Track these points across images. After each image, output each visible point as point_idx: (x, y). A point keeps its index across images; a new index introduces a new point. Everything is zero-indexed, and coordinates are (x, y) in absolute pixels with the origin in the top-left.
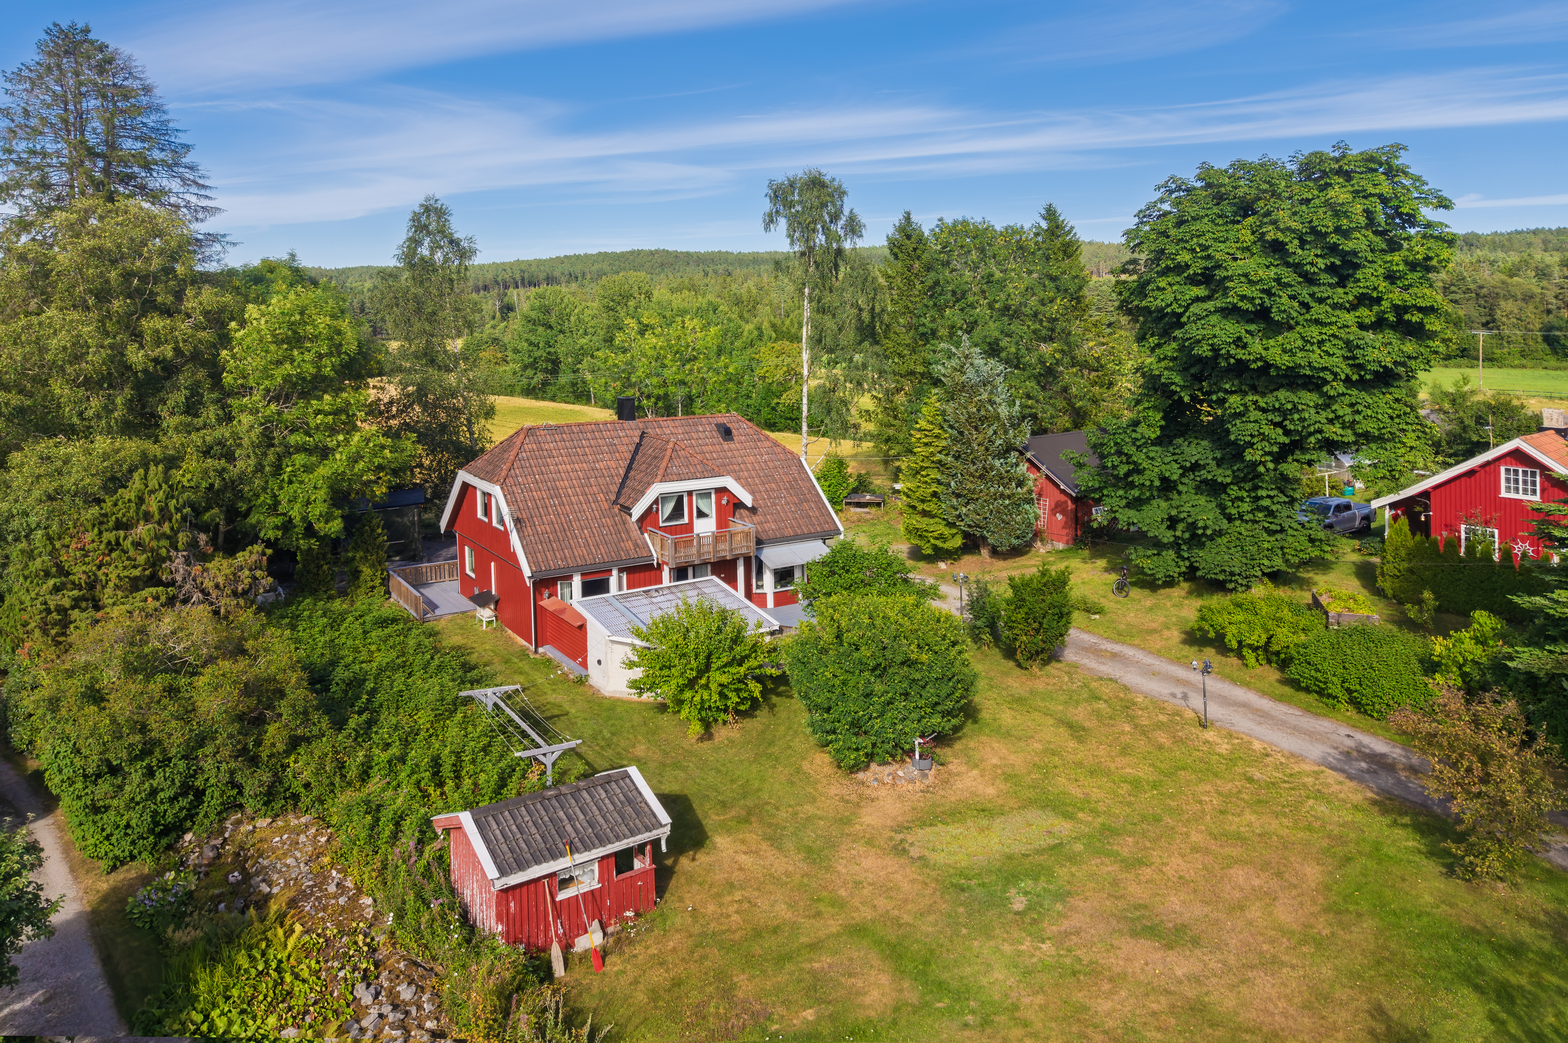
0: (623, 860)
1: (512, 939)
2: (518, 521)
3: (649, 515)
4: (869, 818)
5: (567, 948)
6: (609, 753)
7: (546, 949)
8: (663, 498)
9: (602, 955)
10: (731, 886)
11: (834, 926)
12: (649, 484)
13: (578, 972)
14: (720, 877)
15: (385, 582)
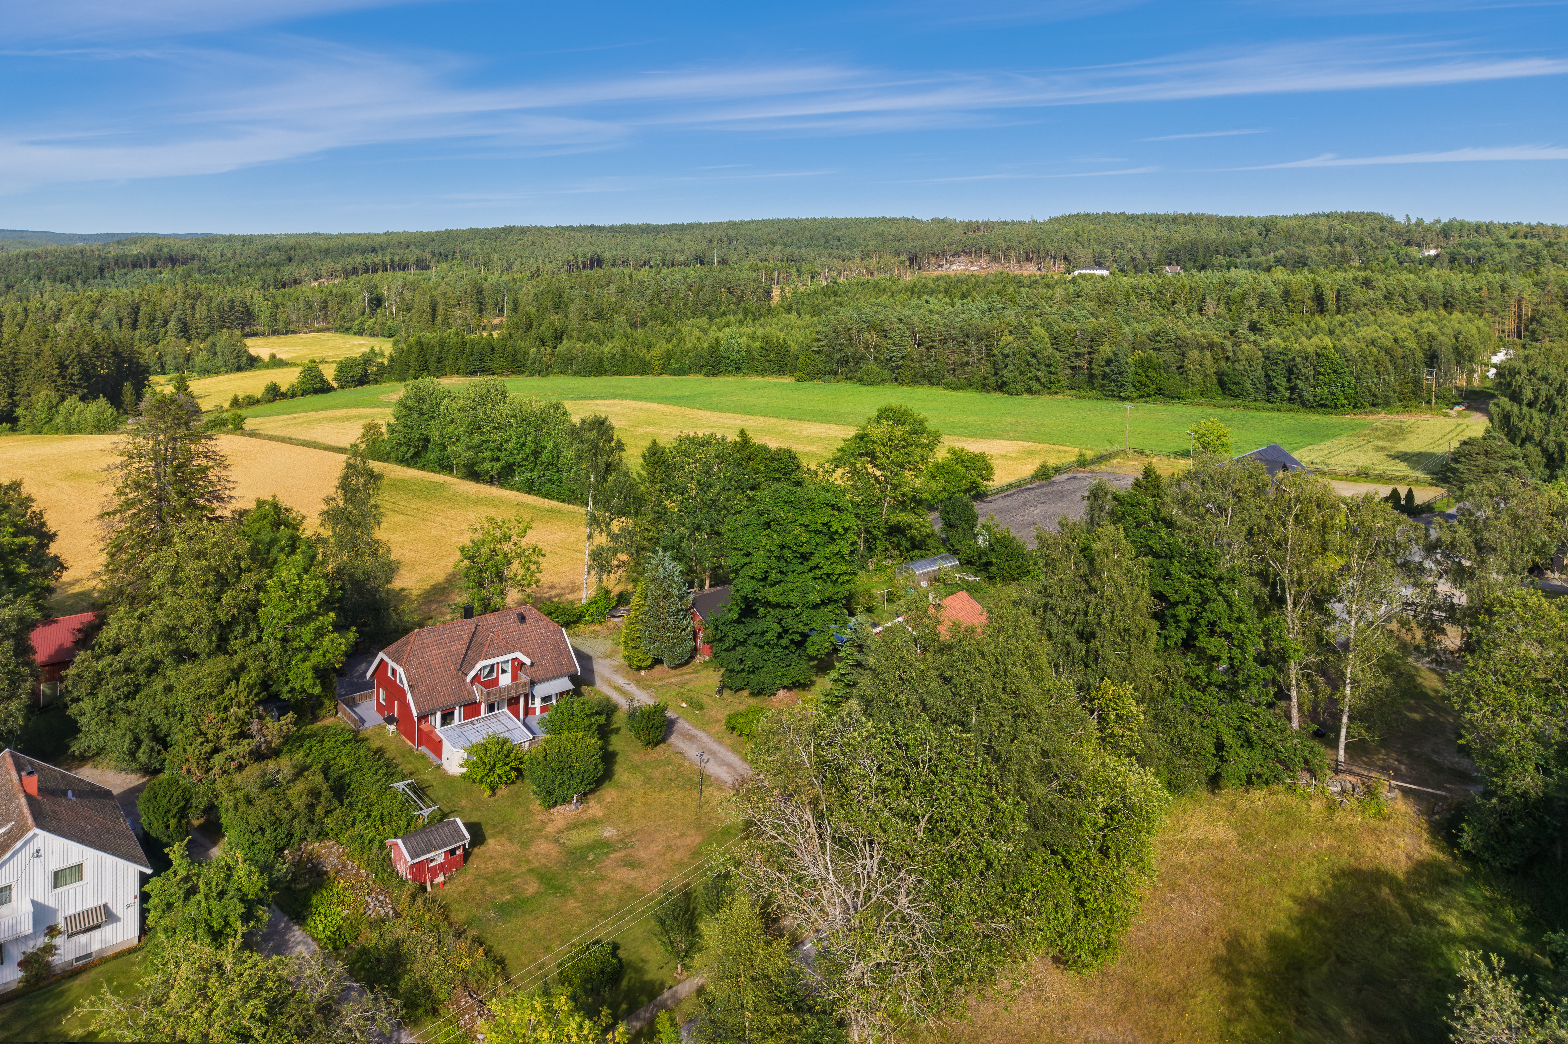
0: (452, 852)
1: (413, 879)
2: (412, 687)
3: (476, 678)
4: (550, 829)
5: (432, 882)
6: (450, 805)
7: (425, 883)
8: (484, 667)
9: (444, 883)
10: (491, 858)
11: (524, 870)
12: (476, 662)
13: (435, 889)
14: (488, 855)
15: (336, 707)
